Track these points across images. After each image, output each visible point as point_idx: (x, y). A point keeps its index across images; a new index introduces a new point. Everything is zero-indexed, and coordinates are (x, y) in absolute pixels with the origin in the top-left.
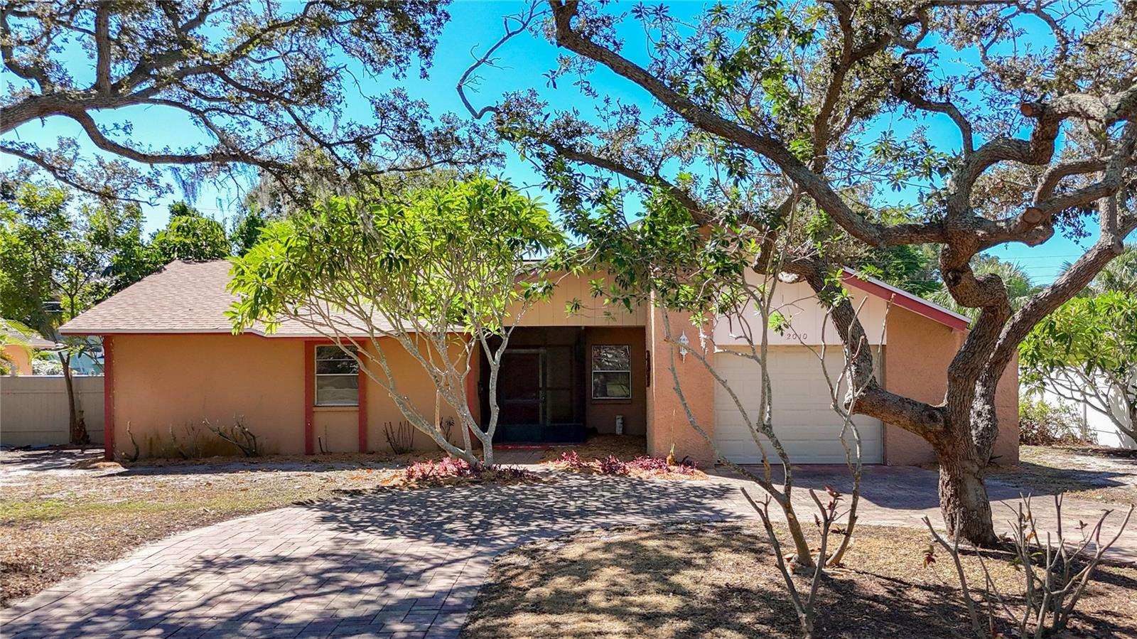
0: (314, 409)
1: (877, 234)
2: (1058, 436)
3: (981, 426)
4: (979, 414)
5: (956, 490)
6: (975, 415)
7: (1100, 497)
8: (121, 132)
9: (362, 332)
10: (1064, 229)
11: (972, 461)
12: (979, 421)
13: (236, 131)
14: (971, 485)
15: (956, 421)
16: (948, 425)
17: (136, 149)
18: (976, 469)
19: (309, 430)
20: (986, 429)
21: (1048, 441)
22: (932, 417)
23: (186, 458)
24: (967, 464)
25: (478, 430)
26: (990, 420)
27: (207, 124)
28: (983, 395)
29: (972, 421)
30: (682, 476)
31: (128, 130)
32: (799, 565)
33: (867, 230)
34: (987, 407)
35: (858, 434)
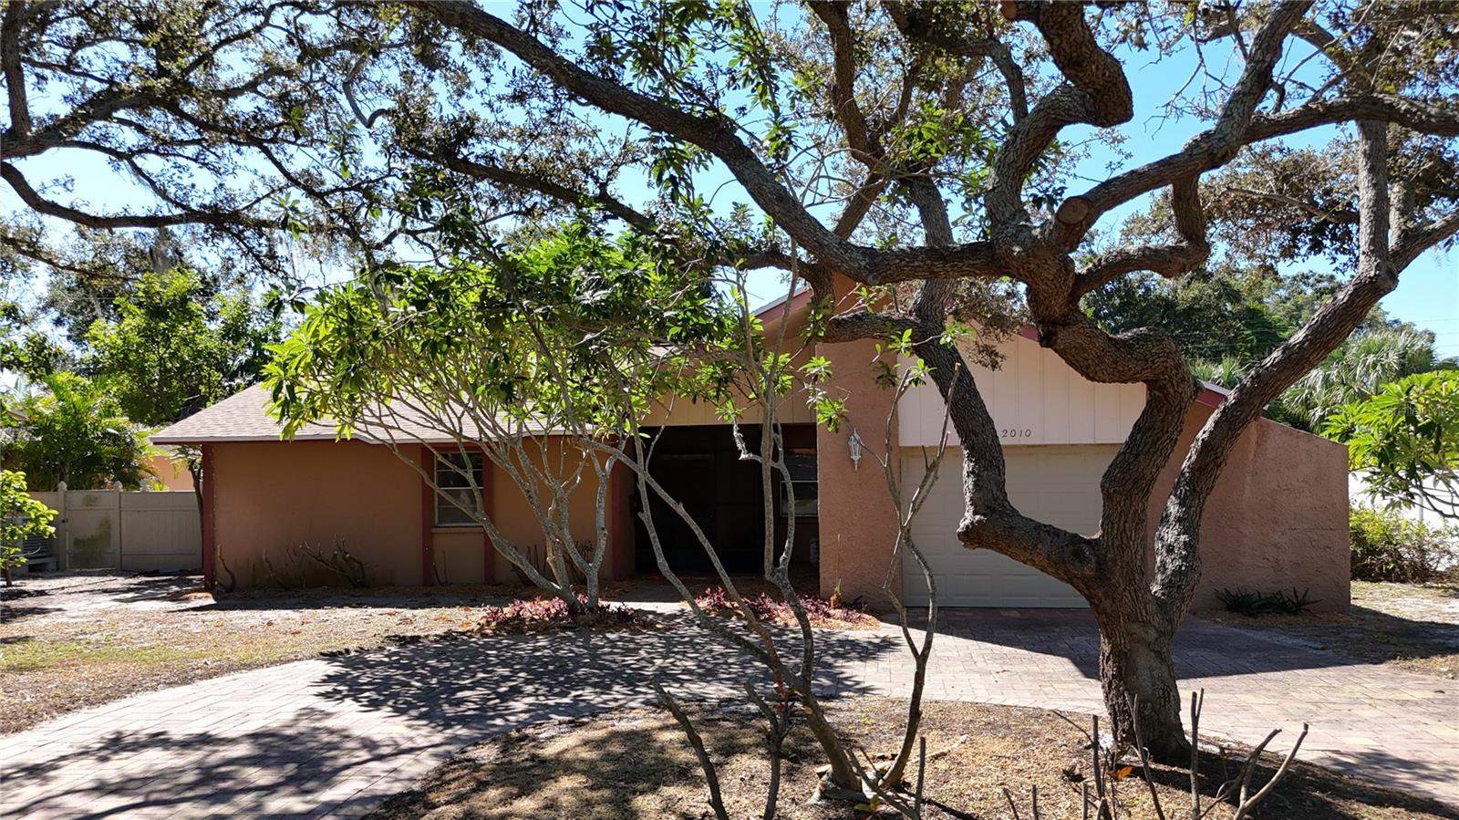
0: (434, 530)
1: (863, 263)
2: (1441, 569)
3: (1170, 567)
4: (1170, 550)
5: (1119, 668)
6: (1164, 551)
7: (1445, 669)
8: (60, 189)
9: (410, 437)
10: (1334, 259)
11: (1146, 624)
12: (1169, 560)
13: (175, 178)
14: (1144, 660)
15: (1114, 561)
16: (1102, 568)
17: (84, 210)
18: (1152, 635)
19: (428, 555)
20: (1177, 572)
21: (1420, 574)
22: (1078, 555)
23: (287, 589)
24: (1136, 628)
25: (580, 560)
26: (1184, 558)
27: (138, 171)
28: (1179, 520)
29: (1158, 559)
30: (843, 623)
31: (69, 186)
32: (832, 785)
33: (847, 257)
34: (1183, 538)
35: (932, 583)
